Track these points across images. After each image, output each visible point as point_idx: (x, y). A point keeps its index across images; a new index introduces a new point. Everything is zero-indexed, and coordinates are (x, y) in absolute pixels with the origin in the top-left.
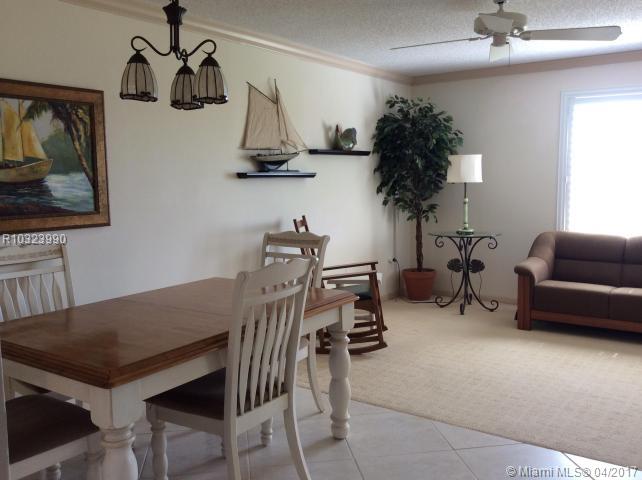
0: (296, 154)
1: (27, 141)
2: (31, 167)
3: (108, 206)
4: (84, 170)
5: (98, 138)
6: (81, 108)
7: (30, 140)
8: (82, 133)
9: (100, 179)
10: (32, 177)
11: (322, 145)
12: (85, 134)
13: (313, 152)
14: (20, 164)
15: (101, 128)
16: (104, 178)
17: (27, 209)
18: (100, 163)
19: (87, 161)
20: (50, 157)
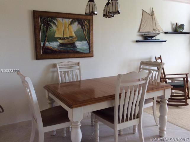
0: (159, 34)
1: (70, 31)
2: (71, 39)
3: (93, 51)
4: (86, 40)
5: (91, 30)
6: (86, 21)
7: (71, 31)
8: (86, 29)
9: (91, 43)
10: (71, 42)
11: (170, 30)
12: (87, 29)
13: (166, 33)
14: (68, 38)
15: (92, 27)
16: (92, 43)
17: (70, 51)
18: (91, 38)
19: (87, 37)
20: (76, 36)
